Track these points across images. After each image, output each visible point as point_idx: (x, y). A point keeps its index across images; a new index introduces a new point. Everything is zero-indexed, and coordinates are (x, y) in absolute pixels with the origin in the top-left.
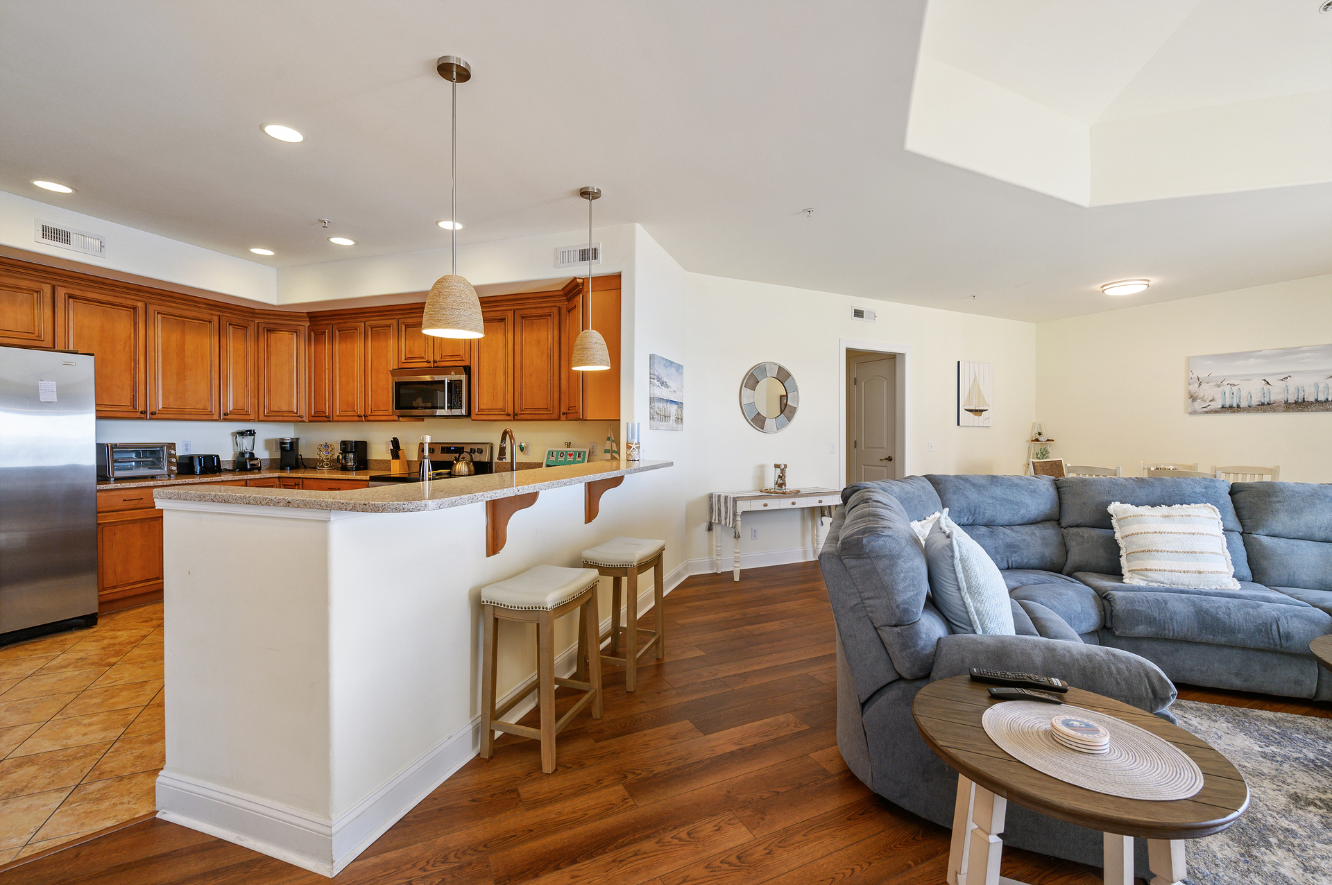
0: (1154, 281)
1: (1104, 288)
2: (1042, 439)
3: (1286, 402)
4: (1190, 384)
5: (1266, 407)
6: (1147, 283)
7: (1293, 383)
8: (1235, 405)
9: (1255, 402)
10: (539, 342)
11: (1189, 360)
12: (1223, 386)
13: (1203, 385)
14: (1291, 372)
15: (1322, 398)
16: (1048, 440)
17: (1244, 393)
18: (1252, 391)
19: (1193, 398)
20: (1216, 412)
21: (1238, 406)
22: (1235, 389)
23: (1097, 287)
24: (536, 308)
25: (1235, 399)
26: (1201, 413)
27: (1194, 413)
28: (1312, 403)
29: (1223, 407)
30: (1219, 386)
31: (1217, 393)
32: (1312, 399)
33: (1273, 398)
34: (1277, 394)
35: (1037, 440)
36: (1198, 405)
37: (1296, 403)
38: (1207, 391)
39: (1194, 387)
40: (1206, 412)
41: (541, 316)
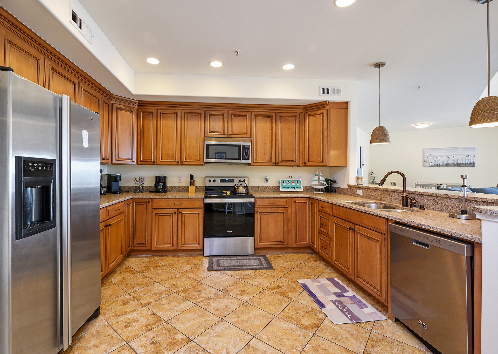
0: (431, 123)
1: (415, 126)
2: (373, 174)
3: (454, 164)
4: (424, 157)
5: (448, 165)
6: (429, 124)
7: (456, 158)
8: (438, 164)
9: (445, 163)
10: (289, 129)
11: (423, 150)
12: (435, 158)
13: (428, 158)
14: (455, 155)
15: (464, 163)
16: (375, 175)
17: (441, 161)
18: (444, 160)
19: (425, 162)
20: (433, 166)
21: (440, 165)
22: (438, 159)
23: (413, 125)
24: (288, 113)
25: (438, 162)
26: (428, 166)
27: (426, 166)
28: (462, 164)
29: (435, 165)
30: (433, 158)
31: (433, 160)
32: (461, 163)
33: (450, 162)
34: (451, 161)
35: (371, 175)
36: (427, 164)
37: (457, 164)
38: (430, 160)
39: (425, 158)
40: (430, 166)
41: (291, 117)
